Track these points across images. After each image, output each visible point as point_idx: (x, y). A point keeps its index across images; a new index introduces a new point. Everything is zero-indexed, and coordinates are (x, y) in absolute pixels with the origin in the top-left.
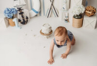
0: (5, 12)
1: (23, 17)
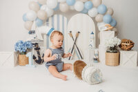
0: (17, 44)
1: (38, 53)
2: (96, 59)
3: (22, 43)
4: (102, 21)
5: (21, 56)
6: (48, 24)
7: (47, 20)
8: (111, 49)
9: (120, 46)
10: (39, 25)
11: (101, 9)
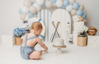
2: (71, 42)
3: (18, 29)
4: (76, 14)
5: (18, 39)
6: (37, 16)
7: (37, 14)
8: (81, 34)
9: (88, 32)
10: (30, 17)
11: (75, 5)
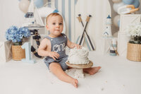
0: (9, 32)
1: (39, 43)
2: (114, 52)
4: (121, 1)
5: (15, 48)
6: (49, 5)
